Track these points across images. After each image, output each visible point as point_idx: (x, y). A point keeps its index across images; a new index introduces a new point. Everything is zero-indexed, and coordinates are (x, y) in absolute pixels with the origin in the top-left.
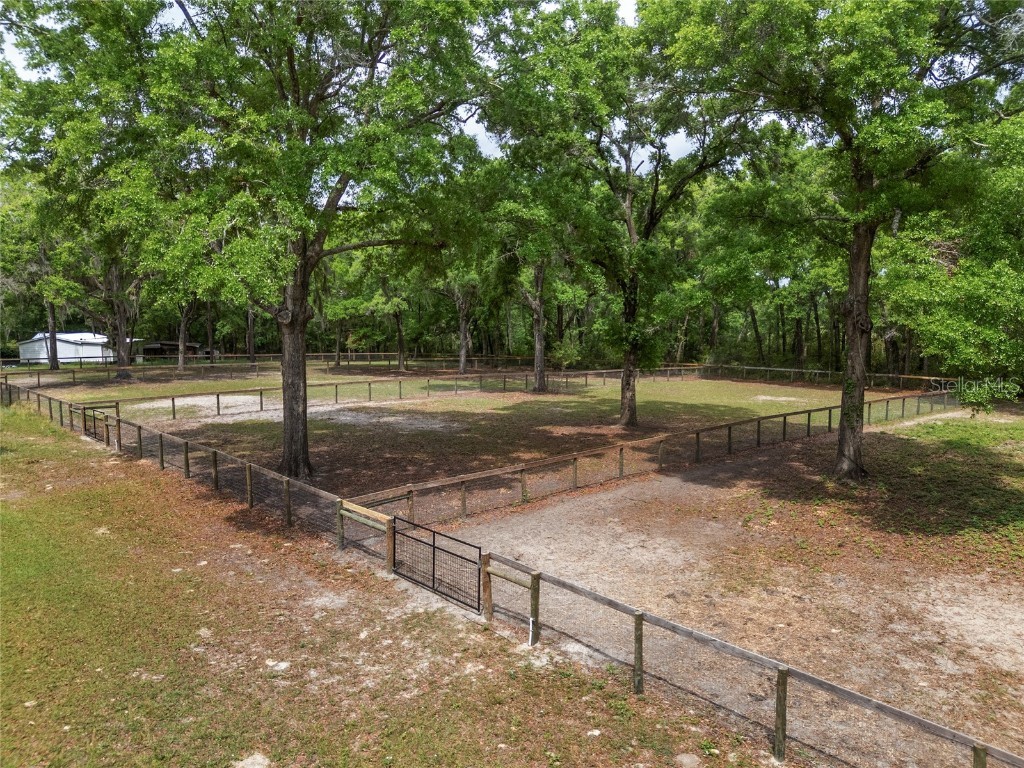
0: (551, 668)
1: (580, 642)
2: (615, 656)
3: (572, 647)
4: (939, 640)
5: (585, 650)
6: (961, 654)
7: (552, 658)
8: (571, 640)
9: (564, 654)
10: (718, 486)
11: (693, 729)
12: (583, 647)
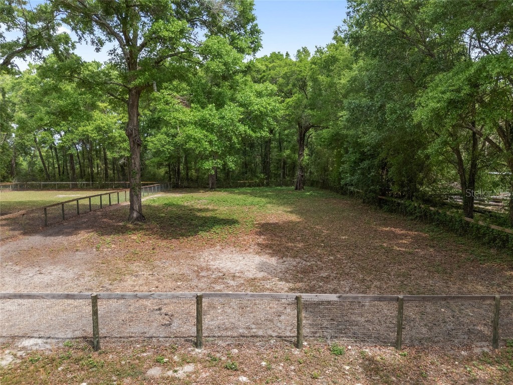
0: (19, 361)
1: (32, 337)
2: (65, 336)
3: (27, 343)
4: (222, 274)
5: (40, 341)
6: (234, 277)
7: (15, 355)
8: (24, 339)
9: (24, 348)
10: (69, 235)
11: (145, 354)
12: (36, 340)
